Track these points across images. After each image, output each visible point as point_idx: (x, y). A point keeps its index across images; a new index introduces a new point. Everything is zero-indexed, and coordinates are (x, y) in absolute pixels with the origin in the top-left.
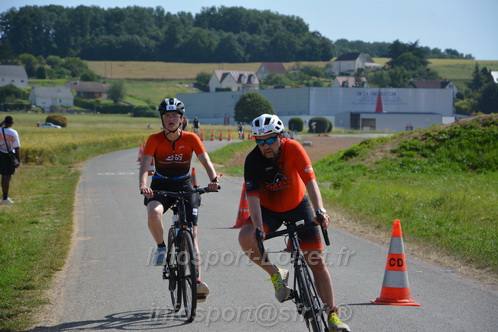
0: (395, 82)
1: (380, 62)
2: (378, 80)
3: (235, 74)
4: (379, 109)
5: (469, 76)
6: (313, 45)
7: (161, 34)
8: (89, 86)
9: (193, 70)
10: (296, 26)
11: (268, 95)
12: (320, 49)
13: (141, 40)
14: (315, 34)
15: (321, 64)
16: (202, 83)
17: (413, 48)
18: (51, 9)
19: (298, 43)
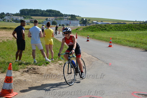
0: (72, 20)
1: (70, 17)
2: (70, 19)
3: (51, 18)
4: (70, 23)
5: (81, 19)
7: (41, 13)
8: (32, 20)
9: (46, 18)
10: (59, 12)
11: (56, 21)
12: (62, 15)
13: (38, 14)
14: (61, 13)
15: (62, 17)
16: (47, 19)
17: (74, 15)
18: (26, 9)
19: (59, 14)
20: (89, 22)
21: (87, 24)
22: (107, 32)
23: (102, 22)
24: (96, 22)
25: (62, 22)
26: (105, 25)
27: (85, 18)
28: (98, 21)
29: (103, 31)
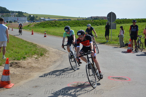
0: (19, 16)
1: (17, 14)
2: (17, 16)
4: (18, 20)
5: (29, 16)
6: (8, 11)
10: (5, 9)
14: (8, 10)
15: (9, 14)
17: (21, 12)
19: (5, 11)
20: (37, 18)
21: (34, 20)
22: (57, 28)
23: (49, 18)
24: (43, 18)
25: (10, 19)
26: (55, 22)
27: (32, 15)
28: (45, 18)
29: (54, 27)
